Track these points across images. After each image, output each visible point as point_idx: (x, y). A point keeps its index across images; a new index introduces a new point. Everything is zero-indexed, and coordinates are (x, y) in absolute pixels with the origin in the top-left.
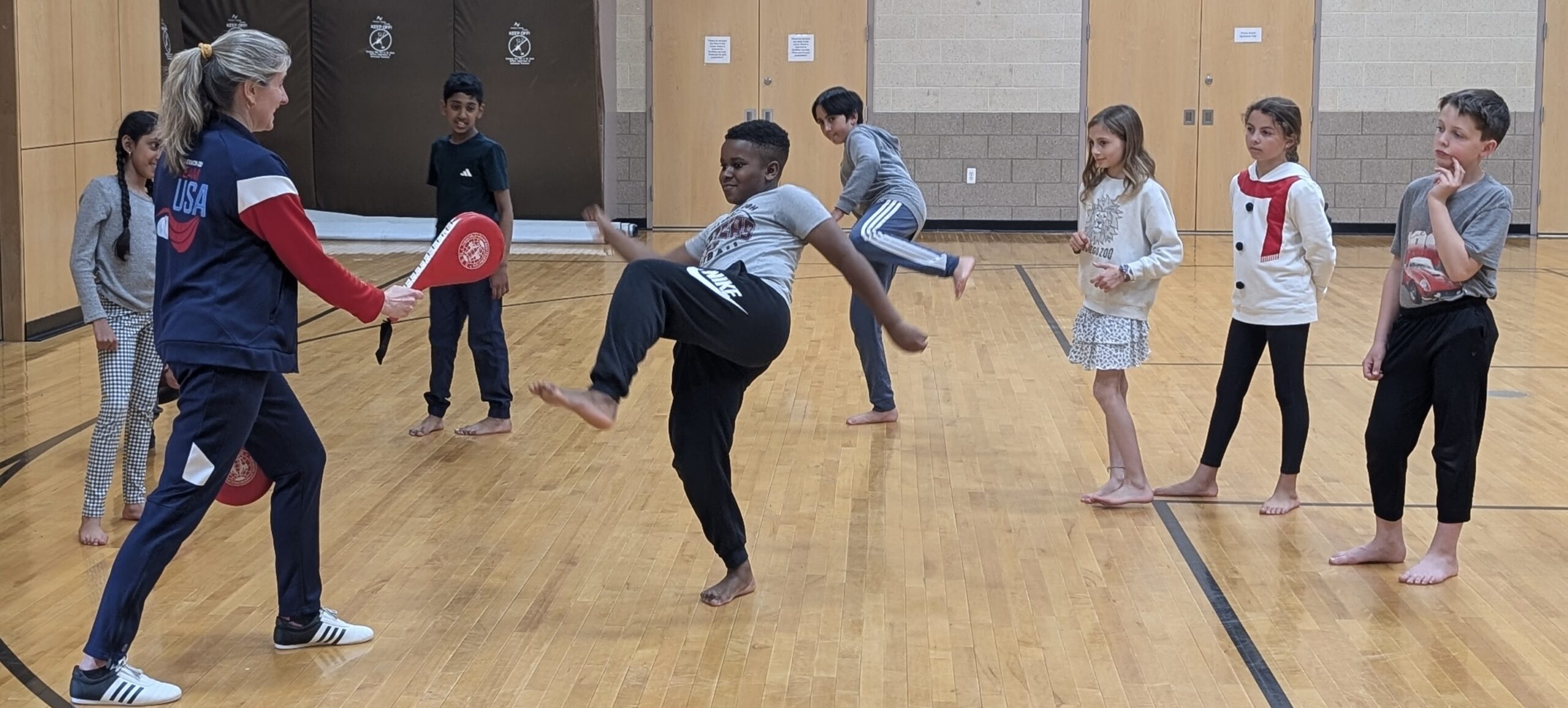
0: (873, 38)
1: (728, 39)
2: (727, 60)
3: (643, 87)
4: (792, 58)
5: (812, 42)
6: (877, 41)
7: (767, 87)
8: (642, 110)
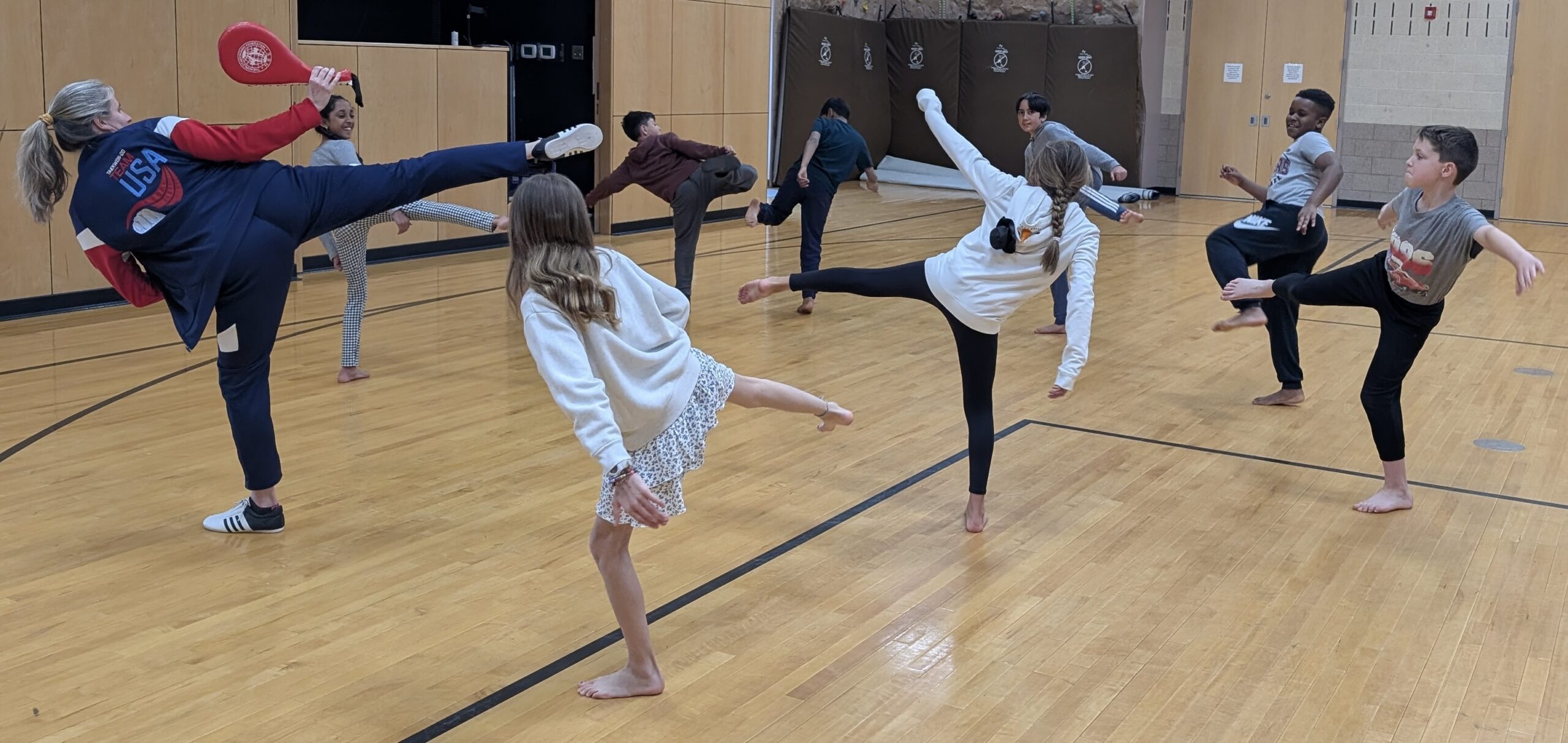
0: (1346, 68)
1: (1241, 65)
2: (1239, 80)
3: (1179, 97)
4: (1286, 80)
5: (1301, 70)
6: (1350, 70)
7: (1267, 100)
8: (1178, 113)
